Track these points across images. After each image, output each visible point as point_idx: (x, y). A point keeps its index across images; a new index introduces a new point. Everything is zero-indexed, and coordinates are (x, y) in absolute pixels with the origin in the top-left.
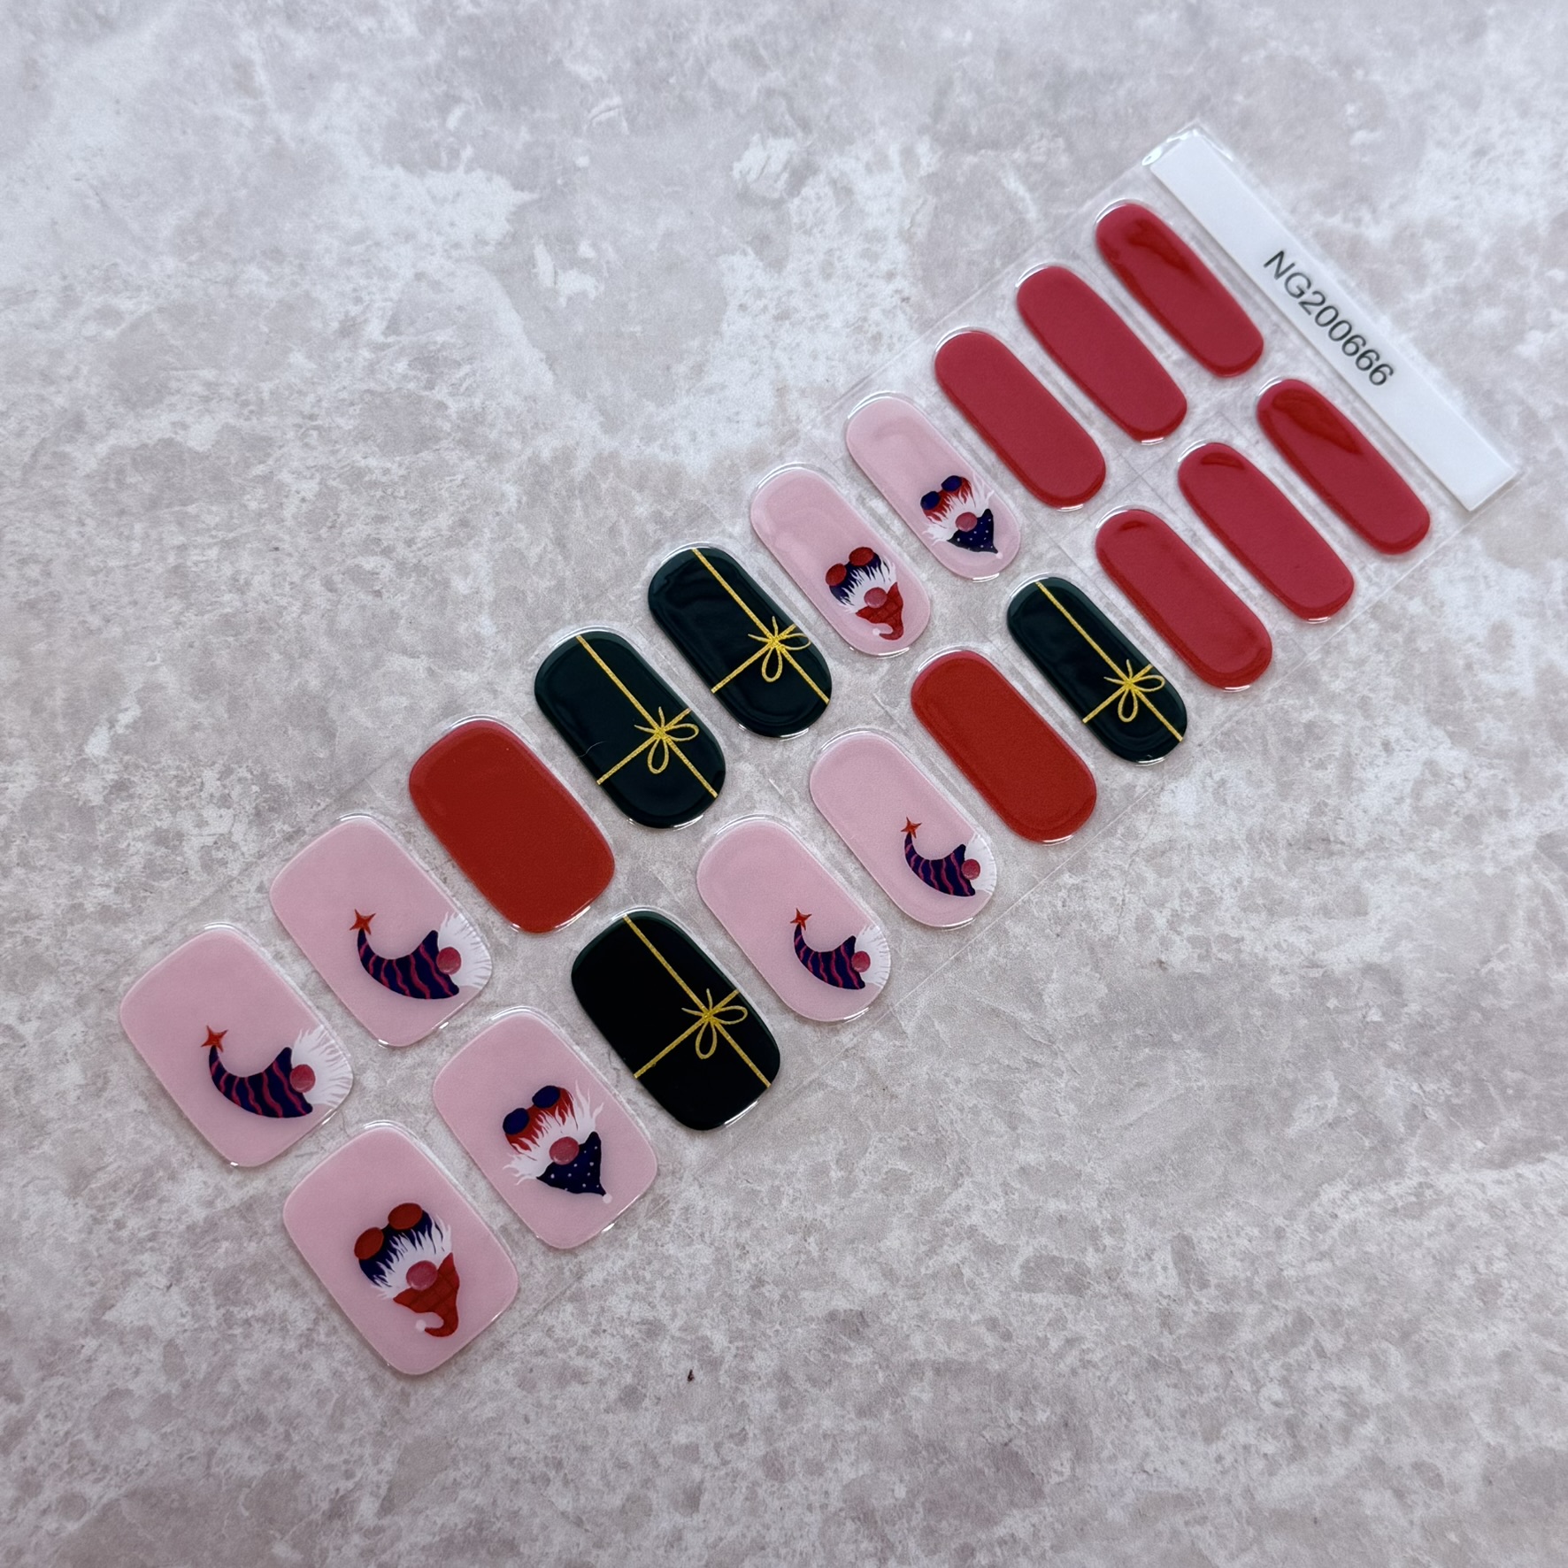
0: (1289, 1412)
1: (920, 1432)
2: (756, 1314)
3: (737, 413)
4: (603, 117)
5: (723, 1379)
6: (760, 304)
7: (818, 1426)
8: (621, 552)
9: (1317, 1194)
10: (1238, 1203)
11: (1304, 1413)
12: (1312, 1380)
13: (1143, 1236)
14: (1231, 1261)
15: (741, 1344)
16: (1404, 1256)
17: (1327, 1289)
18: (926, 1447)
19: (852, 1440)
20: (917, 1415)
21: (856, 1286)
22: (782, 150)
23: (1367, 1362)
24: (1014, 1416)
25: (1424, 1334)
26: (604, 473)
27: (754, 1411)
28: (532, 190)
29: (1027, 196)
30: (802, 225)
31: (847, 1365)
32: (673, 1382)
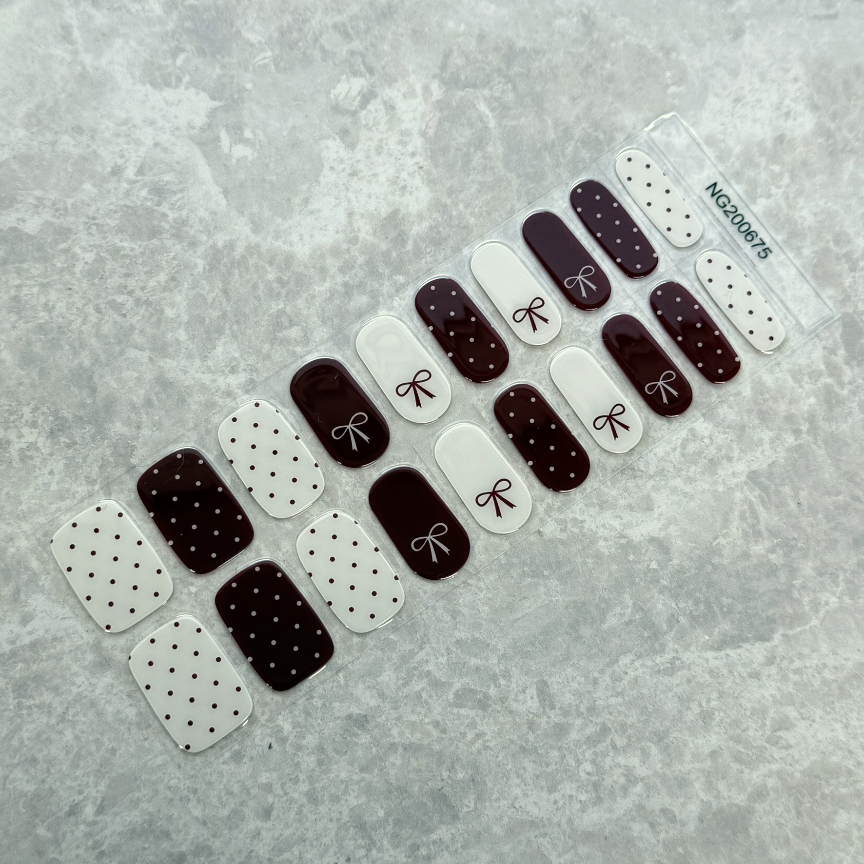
0: (594, 778)
1: (393, 781)
2: (308, 714)
3: (326, 226)
4: (261, 62)
5: (288, 748)
6: (342, 167)
7: (338, 776)
8: (258, 298)
9: (617, 661)
10: (574, 663)
11: (603, 779)
12: (608, 762)
13: (521, 680)
14: (568, 695)
15: (299, 730)
16: (662, 696)
17: (619, 712)
18: (396, 790)
19: (356, 784)
20: (392, 772)
21: (363, 701)
22: (358, 84)
23: (639, 753)
24: (445, 774)
25: (671, 739)
26: (251, 254)
27: (304, 767)
28: (220, 100)
29: (490, 115)
30: (367, 125)
31: (356, 744)
32: (261, 749)
